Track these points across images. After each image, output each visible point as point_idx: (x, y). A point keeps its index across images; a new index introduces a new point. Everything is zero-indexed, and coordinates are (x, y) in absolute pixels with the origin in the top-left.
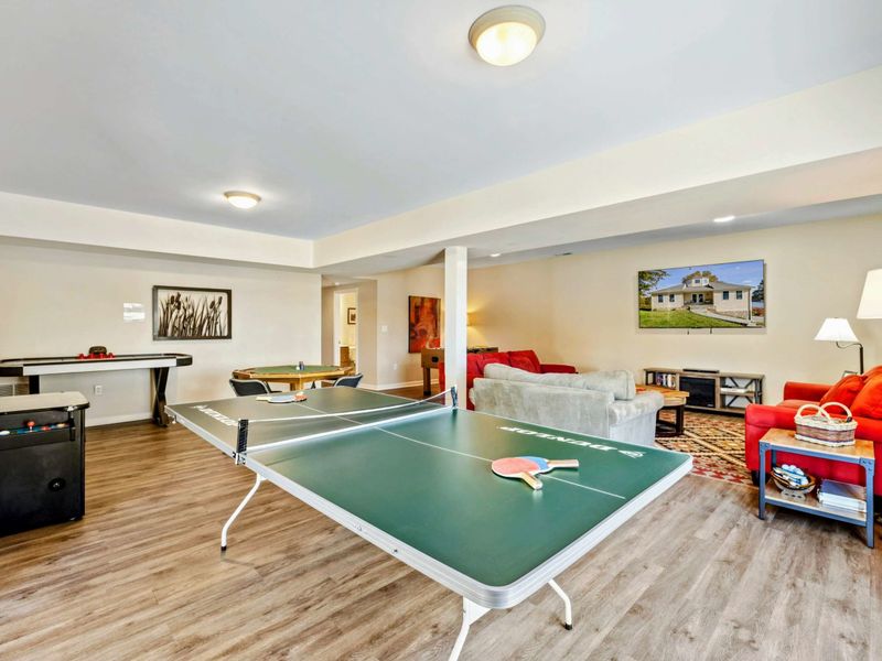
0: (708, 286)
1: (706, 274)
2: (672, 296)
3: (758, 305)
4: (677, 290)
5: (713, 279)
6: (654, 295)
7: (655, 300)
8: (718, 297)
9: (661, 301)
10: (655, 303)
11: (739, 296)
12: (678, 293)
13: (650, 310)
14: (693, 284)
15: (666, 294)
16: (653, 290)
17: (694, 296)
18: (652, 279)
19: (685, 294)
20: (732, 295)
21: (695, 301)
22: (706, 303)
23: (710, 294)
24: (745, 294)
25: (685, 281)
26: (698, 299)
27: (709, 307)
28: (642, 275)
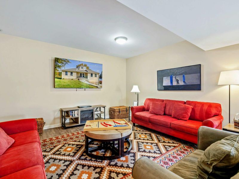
0: (86, 71)
1: (85, 66)
2: (72, 73)
3: (100, 80)
4: (74, 71)
5: (88, 68)
6: (63, 71)
7: (63, 74)
8: (89, 75)
9: (66, 74)
10: (63, 76)
11: (96, 76)
12: (75, 72)
13: (61, 79)
14: (81, 69)
15: (69, 72)
16: (63, 69)
17: (81, 74)
18: (63, 63)
19: (77, 73)
20: (94, 75)
21: (81, 76)
22: (85, 78)
23: (87, 74)
24: (97, 76)
25: (78, 67)
26: (82, 76)
27: (86, 79)
28: (57, 60)
